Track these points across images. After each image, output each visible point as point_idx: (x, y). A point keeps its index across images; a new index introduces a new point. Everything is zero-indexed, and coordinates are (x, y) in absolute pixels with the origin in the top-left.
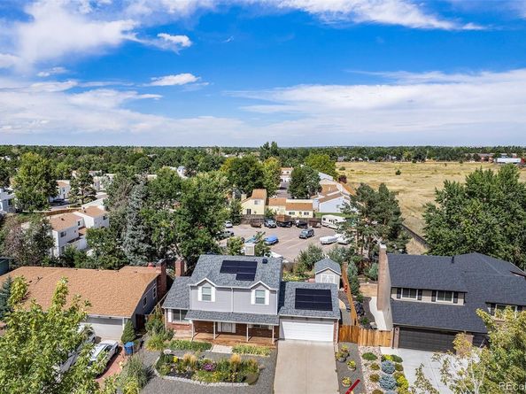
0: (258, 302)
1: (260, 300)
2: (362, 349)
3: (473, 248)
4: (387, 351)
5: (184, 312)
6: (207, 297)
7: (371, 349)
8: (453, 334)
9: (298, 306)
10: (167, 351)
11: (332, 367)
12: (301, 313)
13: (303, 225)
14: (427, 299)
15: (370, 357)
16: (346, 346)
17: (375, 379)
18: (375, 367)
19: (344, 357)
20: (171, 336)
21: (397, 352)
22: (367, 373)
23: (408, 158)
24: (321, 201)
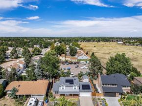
0: (74, 89)
1: (75, 89)
2: (97, 97)
3: (117, 72)
4: (102, 97)
5: (58, 92)
6: (63, 89)
7: (99, 97)
8: (115, 93)
9: (83, 89)
10: (56, 102)
11: (92, 102)
12: (84, 90)
13: (75, 64)
14: (109, 86)
15: (99, 99)
16: (94, 97)
17: (101, 104)
18: (101, 101)
19: (94, 100)
20: (55, 98)
21: (104, 97)
22: (99, 103)
23: (96, 41)
24: (78, 56)
